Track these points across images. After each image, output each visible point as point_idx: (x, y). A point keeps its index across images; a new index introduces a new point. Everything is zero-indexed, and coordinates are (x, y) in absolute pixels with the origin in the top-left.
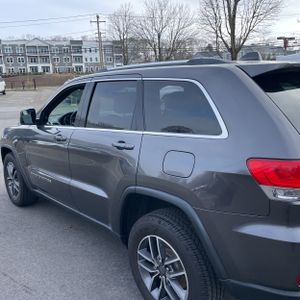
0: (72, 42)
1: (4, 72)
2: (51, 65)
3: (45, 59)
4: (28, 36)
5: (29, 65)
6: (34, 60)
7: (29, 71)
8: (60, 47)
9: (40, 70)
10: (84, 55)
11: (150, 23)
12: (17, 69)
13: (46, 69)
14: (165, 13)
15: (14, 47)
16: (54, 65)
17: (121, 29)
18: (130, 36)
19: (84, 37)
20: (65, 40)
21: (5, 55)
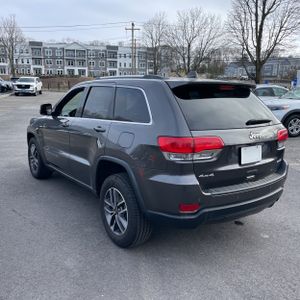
0: (109, 47)
1: (43, 72)
2: (86, 69)
3: (82, 63)
4: (68, 39)
5: (66, 68)
6: (71, 63)
7: (66, 73)
8: (97, 51)
9: (76, 73)
10: (119, 60)
11: (181, 32)
12: (55, 71)
13: (82, 72)
14: (196, 23)
15: (54, 49)
16: (89, 69)
17: (154, 37)
18: (162, 43)
19: (120, 43)
20: (102, 44)
21: (46, 58)
